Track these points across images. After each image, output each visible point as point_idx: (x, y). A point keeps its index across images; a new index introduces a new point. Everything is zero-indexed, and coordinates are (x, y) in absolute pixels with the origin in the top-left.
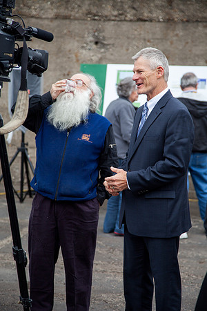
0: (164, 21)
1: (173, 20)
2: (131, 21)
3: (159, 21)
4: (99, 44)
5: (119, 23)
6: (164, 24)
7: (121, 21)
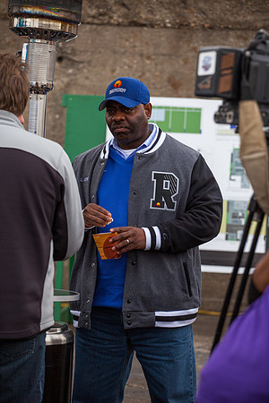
0: (173, 28)
1: (188, 25)
2: (119, 25)
3: (165, 27)
4: (64, 62)
5: (100, 28)
6: (173, 31)
7: (102, 24)
